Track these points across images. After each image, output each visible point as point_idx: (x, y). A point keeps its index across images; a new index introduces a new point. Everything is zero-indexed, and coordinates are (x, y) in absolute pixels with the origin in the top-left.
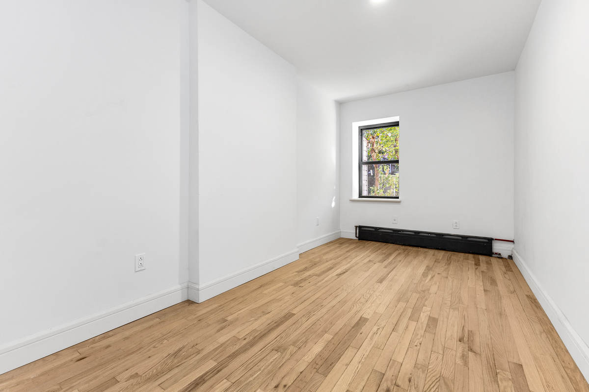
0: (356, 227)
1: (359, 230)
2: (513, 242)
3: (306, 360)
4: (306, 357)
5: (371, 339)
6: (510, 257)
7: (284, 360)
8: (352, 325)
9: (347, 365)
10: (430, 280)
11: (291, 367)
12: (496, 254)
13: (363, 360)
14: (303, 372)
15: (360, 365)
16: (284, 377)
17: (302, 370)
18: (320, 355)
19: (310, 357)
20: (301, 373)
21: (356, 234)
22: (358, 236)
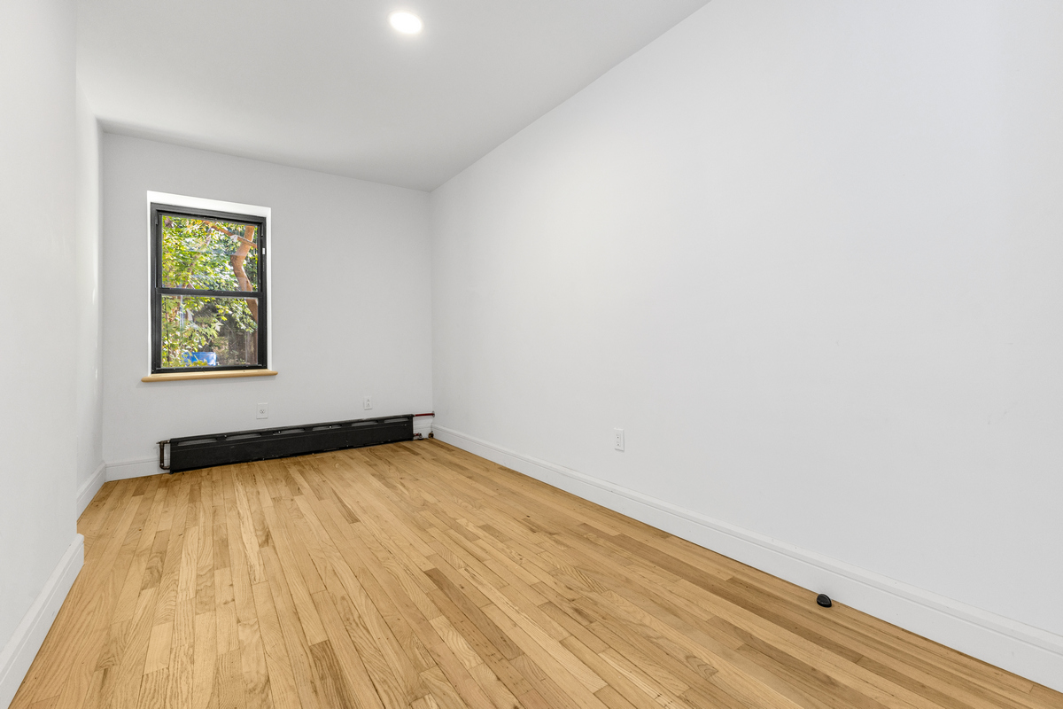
0: (162, 445)
1: (172, 449)
2: (433, 414)
3: (474, 664)
4: (467, 663)
5: (481, 584)
6: (431, 435)
7: (454, 695)
8: (435, 587)
9: (515, 625)
10: (407, 490)
11: (477, 689)
12: (417, 435)
13: (517, 608)
14: (500, 677)
15: (524, 614)
16: (494, 704)
17: (494, 677)
18: (474, 646)
19: (471, 658)
20: (499, 679)
21: (162, 460)
22: (167, 462)
